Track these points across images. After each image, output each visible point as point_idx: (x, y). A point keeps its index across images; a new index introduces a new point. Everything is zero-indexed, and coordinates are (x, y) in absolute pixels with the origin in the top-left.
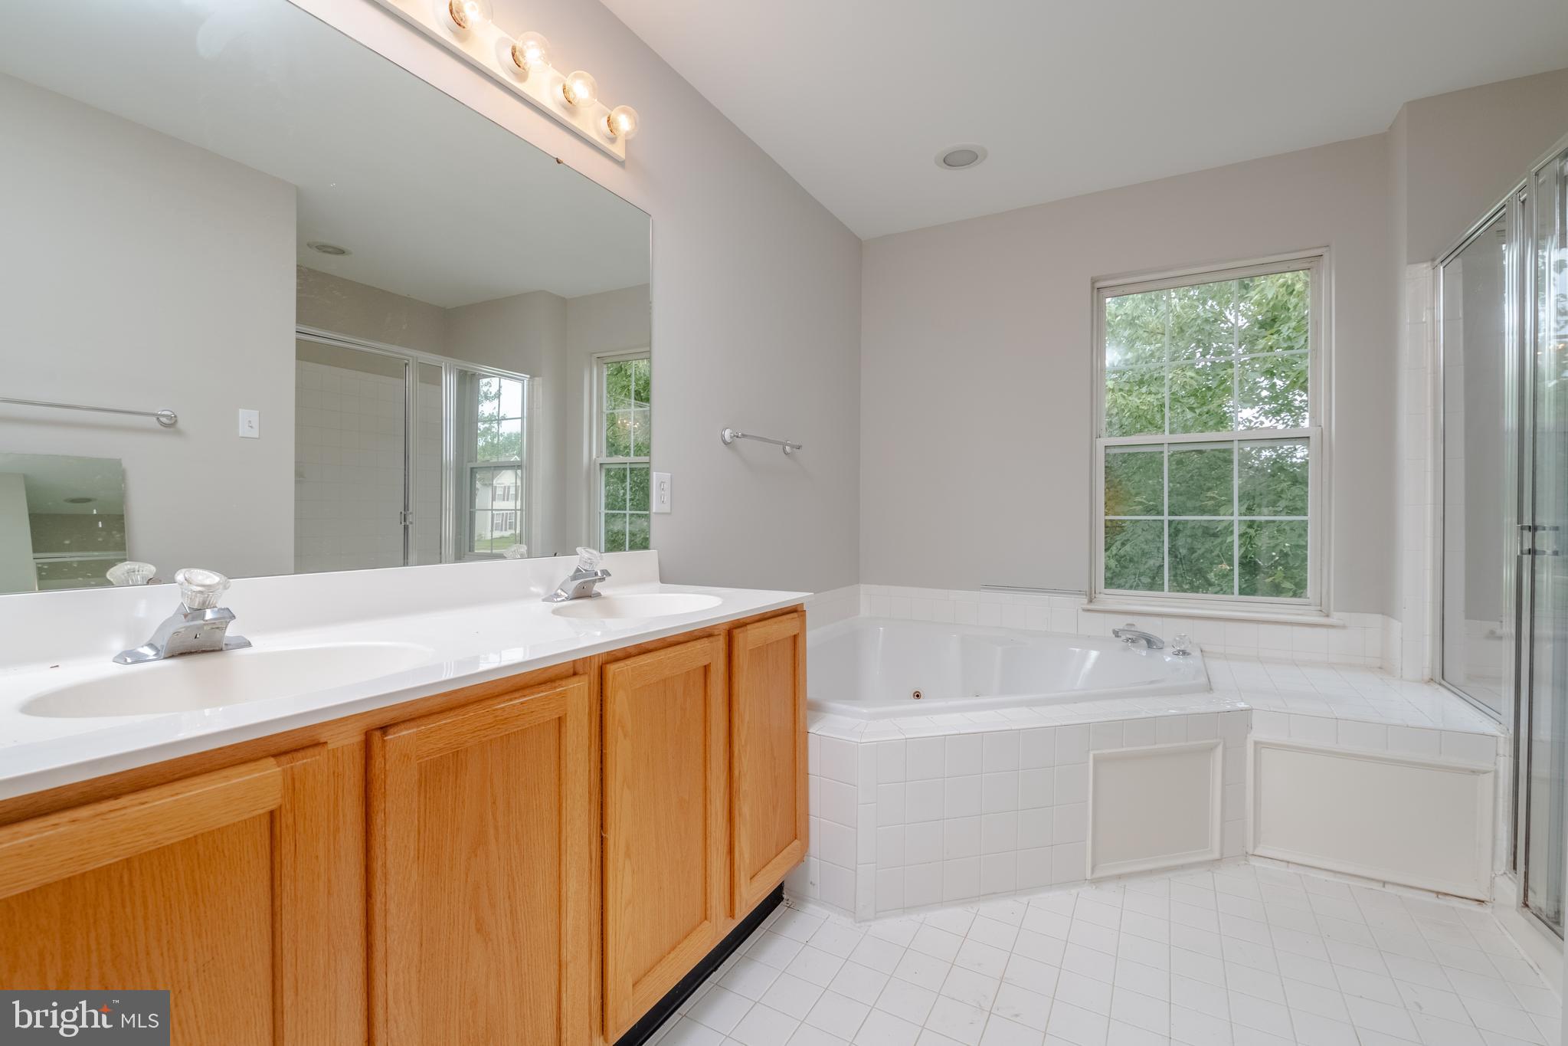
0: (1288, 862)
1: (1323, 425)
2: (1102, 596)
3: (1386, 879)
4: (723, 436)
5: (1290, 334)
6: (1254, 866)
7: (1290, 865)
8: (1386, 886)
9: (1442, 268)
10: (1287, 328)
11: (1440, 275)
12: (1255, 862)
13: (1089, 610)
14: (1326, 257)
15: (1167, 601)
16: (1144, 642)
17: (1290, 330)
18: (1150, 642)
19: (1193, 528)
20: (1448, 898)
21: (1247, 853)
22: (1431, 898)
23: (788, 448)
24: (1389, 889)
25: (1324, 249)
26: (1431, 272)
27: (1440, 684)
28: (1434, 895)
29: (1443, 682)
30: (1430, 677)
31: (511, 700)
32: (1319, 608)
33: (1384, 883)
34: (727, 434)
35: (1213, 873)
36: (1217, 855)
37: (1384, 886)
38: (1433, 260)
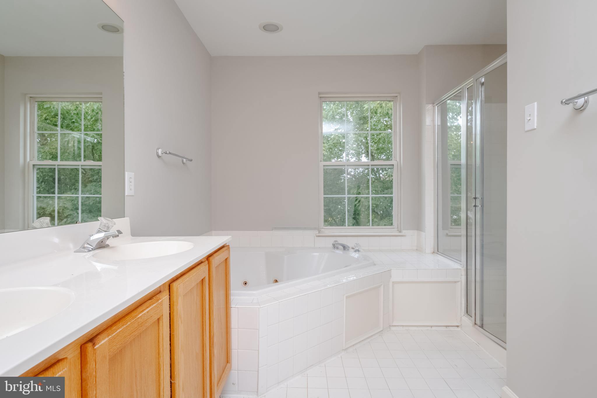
0: (403, 326)
1: (398, 160)
2: (323, 230)
3: (432, 325)
4: (157, 153)
5: (375, 124)
6: (393, 330)
7: (404, 327)
8: (432, 327)
9: (437, 107)
10: (373, 121)
11: (436, 109)
12: (393, 329)
13: (319, 236)
14: (399, 96)
15: (348, 230)
16: (341, 247)
17: (375, 122)
18: (345, 248)
19: (336, 199)
20: (450, 327)
21: (390, 326)
22: (444, 328)
23: (184, 160)
24: (433, 328)
25: (398, 94)
26: (433, 108)
27: (437, 253)
28: (445, 327)
29: (438, 253)
30: (433, 251)
31: (143, 311)
32: (397, 229)
33: (432, 326)
34: (160, 151)
35: (381, 336)
36: (381, 329)
37: (431, 328)
38: (433, 104)
